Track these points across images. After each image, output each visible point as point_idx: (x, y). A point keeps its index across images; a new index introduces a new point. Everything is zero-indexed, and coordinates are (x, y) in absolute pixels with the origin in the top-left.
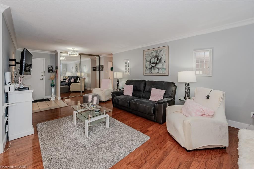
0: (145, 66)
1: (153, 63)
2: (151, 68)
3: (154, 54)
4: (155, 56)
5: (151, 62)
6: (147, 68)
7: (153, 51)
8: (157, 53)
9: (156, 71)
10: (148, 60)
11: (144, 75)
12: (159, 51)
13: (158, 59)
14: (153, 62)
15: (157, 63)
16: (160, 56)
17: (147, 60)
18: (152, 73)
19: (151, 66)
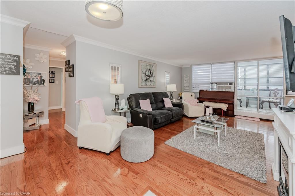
0: (141, 77)
1: (147, 76)
2: (146, 80)
3: (148, 67)
4: (149, 70)
5: (146, 75)
6: (143, 80)
7: (147, 64)
8: (150, 68)
9: (150, 83)
10: (144, 72)
11: (139, 88)
12: (151, 66)
13: (151, 73)
14: (148, 74)
15: (150, 76)
16: (152, 70)
17: (142, 72)
18: (147, 85)
19: (146, 79)
